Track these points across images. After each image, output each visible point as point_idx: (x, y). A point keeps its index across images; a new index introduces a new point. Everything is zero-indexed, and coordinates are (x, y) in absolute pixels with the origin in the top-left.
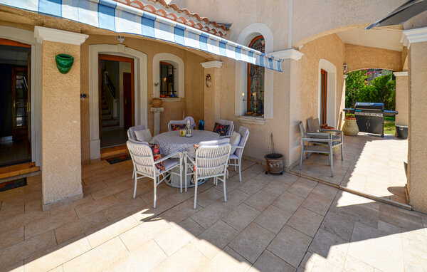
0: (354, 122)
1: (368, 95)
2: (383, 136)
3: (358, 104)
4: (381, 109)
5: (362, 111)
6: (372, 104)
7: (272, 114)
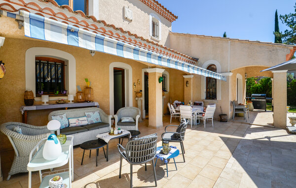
0: (251, 104)
1: (257, 90)
2: (266, 111)
3: (253, 95)
4: (265, 97)
5: (256, 98)
6: (260, 95)
7: (221, 98)
